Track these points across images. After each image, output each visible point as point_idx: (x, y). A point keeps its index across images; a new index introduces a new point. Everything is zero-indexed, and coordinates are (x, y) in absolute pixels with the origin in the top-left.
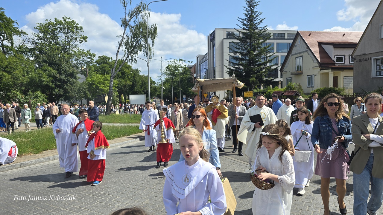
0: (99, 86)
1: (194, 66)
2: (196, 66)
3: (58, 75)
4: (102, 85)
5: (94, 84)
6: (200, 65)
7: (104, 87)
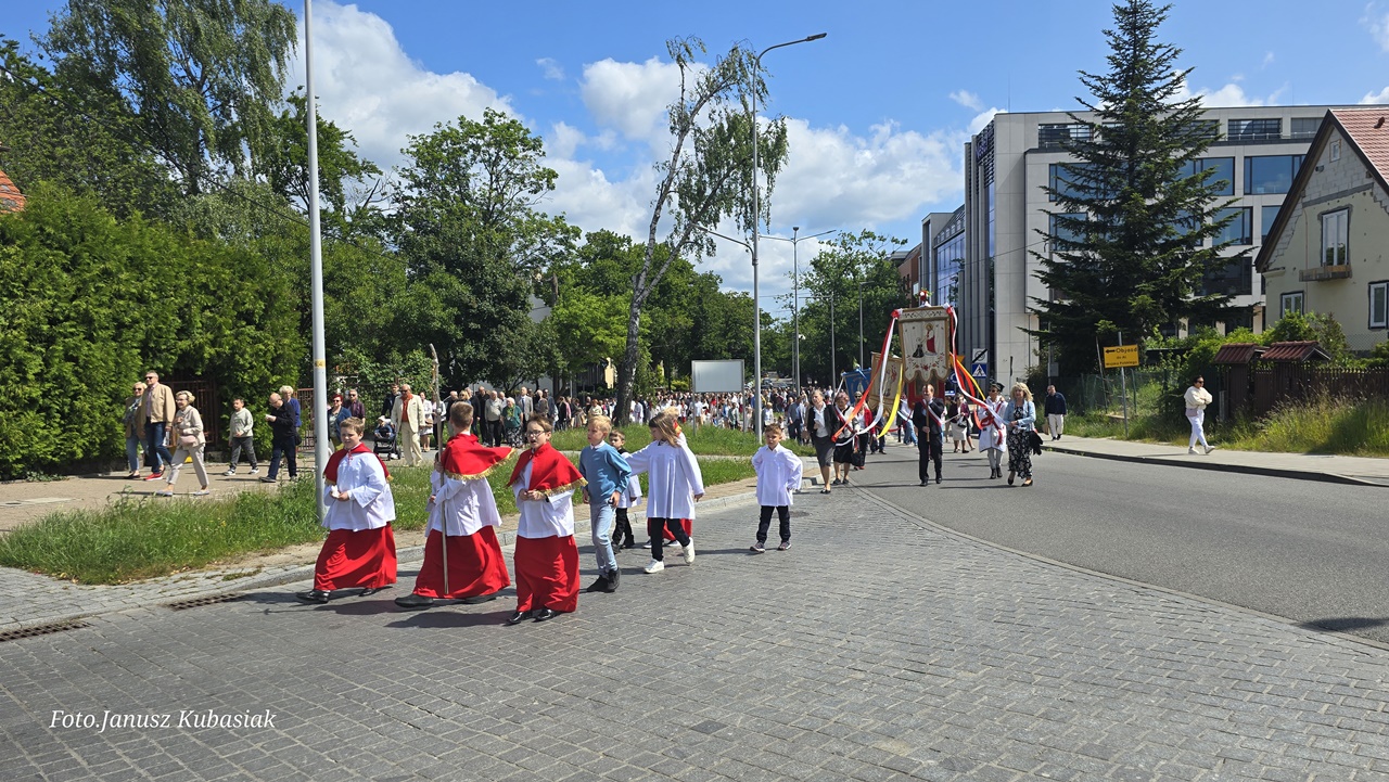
0: (593, 332)
1: (914, 256)
2: (919, 253)
3: (473, 298)
4: (601, 330)
5: (577, 327)
6: (935, 250)
7: (607, 335)
